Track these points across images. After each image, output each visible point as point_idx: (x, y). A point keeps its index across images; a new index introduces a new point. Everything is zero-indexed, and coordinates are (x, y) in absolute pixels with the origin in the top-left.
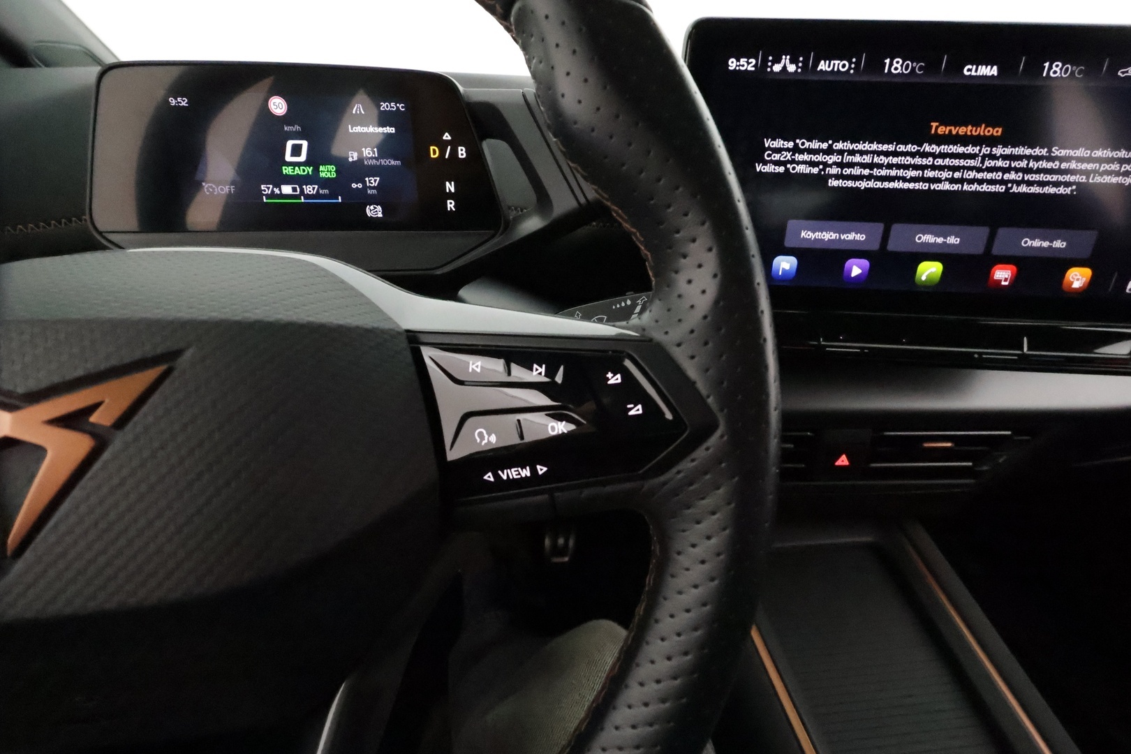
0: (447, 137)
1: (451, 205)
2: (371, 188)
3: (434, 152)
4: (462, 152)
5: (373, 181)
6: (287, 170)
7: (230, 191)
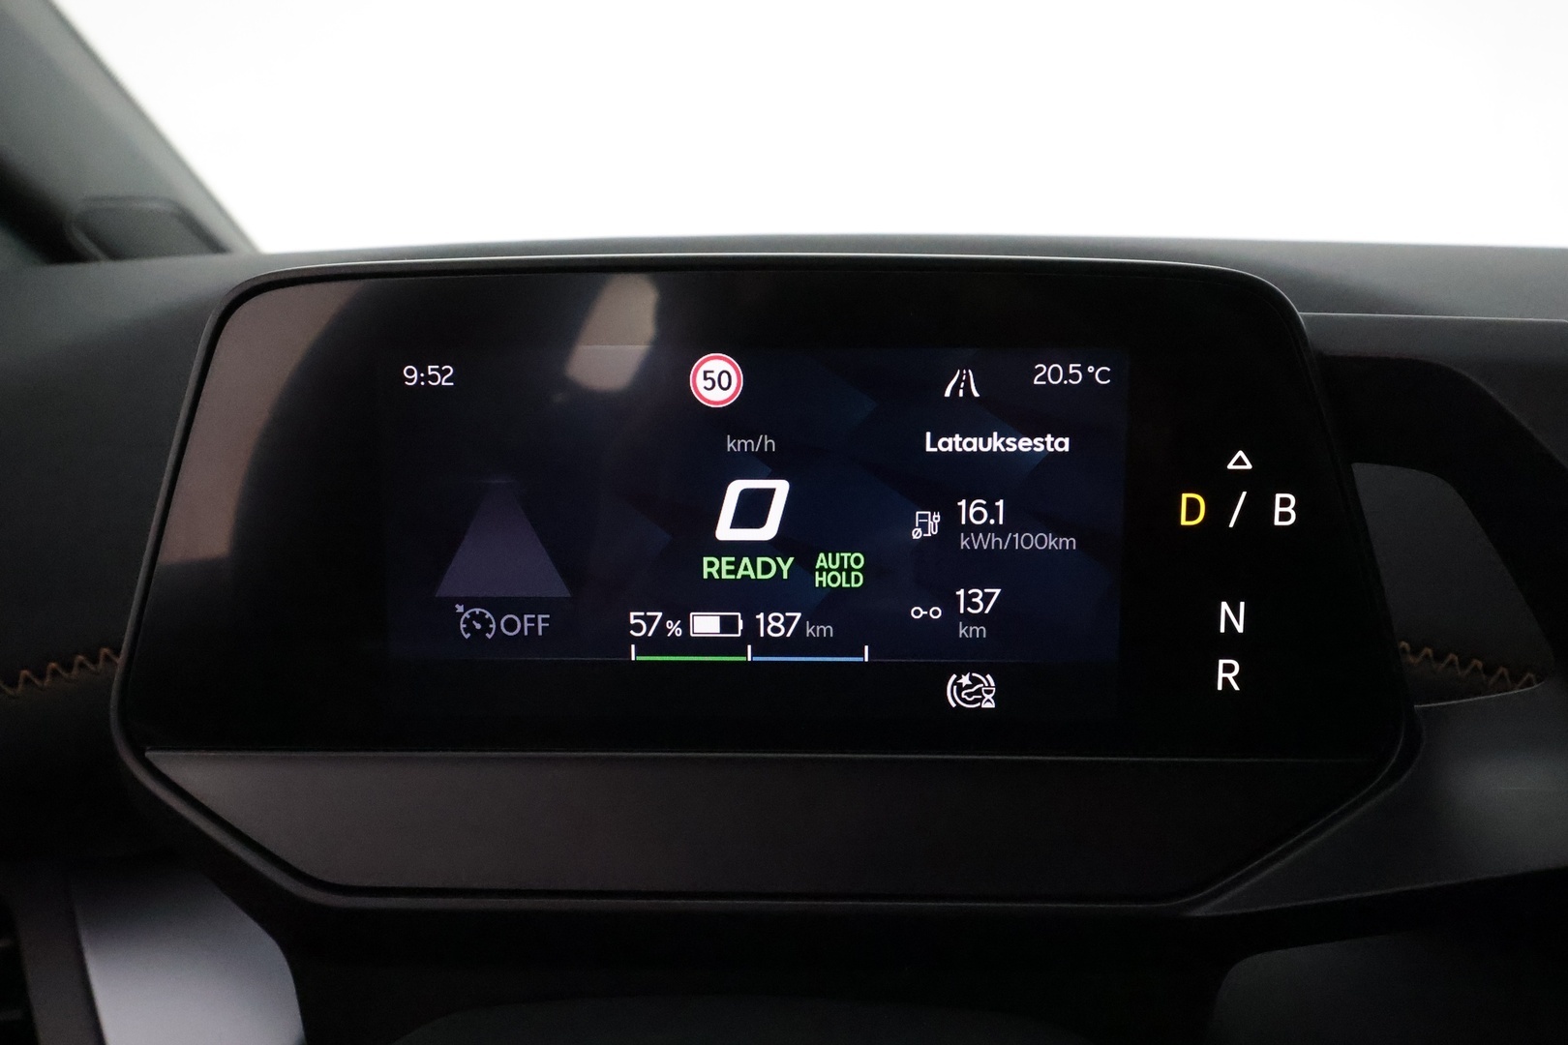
0: (1240, 462)
1: (1227, 673)
2: (969, 619)
3: (1191, 509)
4: (1285, 510)
5: (981, 599)
6: (715, 568)
7: (533, 630)
